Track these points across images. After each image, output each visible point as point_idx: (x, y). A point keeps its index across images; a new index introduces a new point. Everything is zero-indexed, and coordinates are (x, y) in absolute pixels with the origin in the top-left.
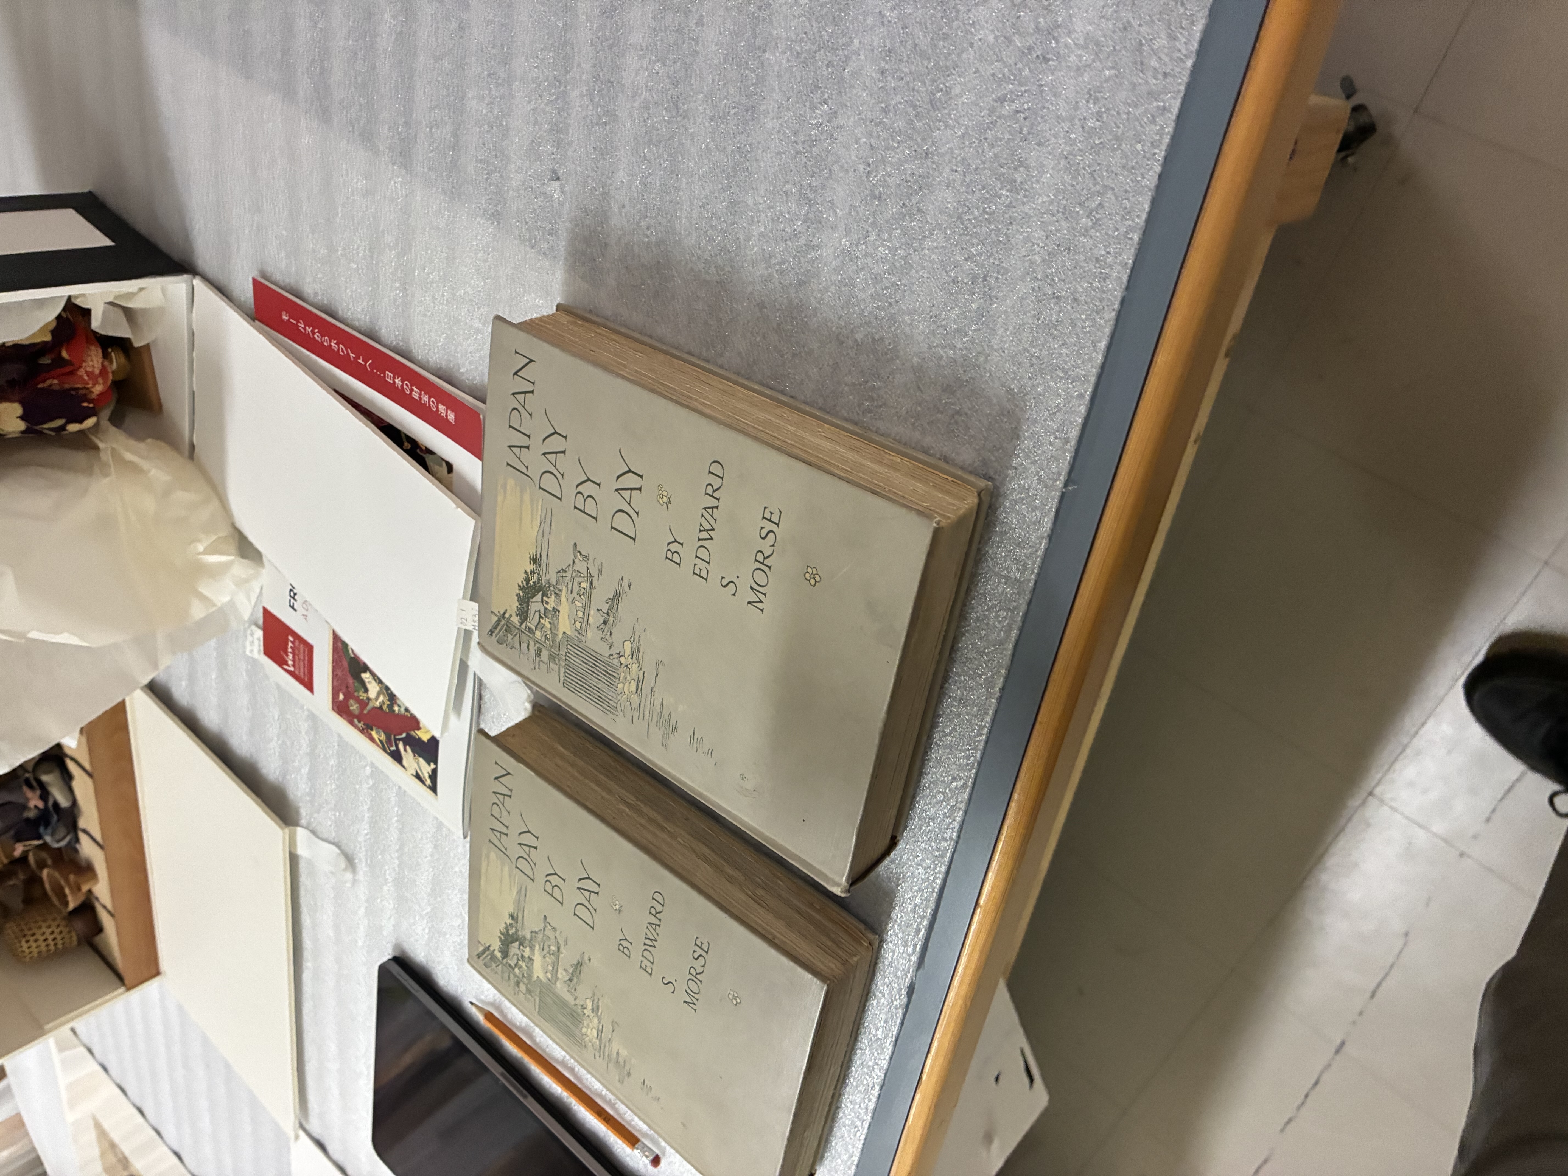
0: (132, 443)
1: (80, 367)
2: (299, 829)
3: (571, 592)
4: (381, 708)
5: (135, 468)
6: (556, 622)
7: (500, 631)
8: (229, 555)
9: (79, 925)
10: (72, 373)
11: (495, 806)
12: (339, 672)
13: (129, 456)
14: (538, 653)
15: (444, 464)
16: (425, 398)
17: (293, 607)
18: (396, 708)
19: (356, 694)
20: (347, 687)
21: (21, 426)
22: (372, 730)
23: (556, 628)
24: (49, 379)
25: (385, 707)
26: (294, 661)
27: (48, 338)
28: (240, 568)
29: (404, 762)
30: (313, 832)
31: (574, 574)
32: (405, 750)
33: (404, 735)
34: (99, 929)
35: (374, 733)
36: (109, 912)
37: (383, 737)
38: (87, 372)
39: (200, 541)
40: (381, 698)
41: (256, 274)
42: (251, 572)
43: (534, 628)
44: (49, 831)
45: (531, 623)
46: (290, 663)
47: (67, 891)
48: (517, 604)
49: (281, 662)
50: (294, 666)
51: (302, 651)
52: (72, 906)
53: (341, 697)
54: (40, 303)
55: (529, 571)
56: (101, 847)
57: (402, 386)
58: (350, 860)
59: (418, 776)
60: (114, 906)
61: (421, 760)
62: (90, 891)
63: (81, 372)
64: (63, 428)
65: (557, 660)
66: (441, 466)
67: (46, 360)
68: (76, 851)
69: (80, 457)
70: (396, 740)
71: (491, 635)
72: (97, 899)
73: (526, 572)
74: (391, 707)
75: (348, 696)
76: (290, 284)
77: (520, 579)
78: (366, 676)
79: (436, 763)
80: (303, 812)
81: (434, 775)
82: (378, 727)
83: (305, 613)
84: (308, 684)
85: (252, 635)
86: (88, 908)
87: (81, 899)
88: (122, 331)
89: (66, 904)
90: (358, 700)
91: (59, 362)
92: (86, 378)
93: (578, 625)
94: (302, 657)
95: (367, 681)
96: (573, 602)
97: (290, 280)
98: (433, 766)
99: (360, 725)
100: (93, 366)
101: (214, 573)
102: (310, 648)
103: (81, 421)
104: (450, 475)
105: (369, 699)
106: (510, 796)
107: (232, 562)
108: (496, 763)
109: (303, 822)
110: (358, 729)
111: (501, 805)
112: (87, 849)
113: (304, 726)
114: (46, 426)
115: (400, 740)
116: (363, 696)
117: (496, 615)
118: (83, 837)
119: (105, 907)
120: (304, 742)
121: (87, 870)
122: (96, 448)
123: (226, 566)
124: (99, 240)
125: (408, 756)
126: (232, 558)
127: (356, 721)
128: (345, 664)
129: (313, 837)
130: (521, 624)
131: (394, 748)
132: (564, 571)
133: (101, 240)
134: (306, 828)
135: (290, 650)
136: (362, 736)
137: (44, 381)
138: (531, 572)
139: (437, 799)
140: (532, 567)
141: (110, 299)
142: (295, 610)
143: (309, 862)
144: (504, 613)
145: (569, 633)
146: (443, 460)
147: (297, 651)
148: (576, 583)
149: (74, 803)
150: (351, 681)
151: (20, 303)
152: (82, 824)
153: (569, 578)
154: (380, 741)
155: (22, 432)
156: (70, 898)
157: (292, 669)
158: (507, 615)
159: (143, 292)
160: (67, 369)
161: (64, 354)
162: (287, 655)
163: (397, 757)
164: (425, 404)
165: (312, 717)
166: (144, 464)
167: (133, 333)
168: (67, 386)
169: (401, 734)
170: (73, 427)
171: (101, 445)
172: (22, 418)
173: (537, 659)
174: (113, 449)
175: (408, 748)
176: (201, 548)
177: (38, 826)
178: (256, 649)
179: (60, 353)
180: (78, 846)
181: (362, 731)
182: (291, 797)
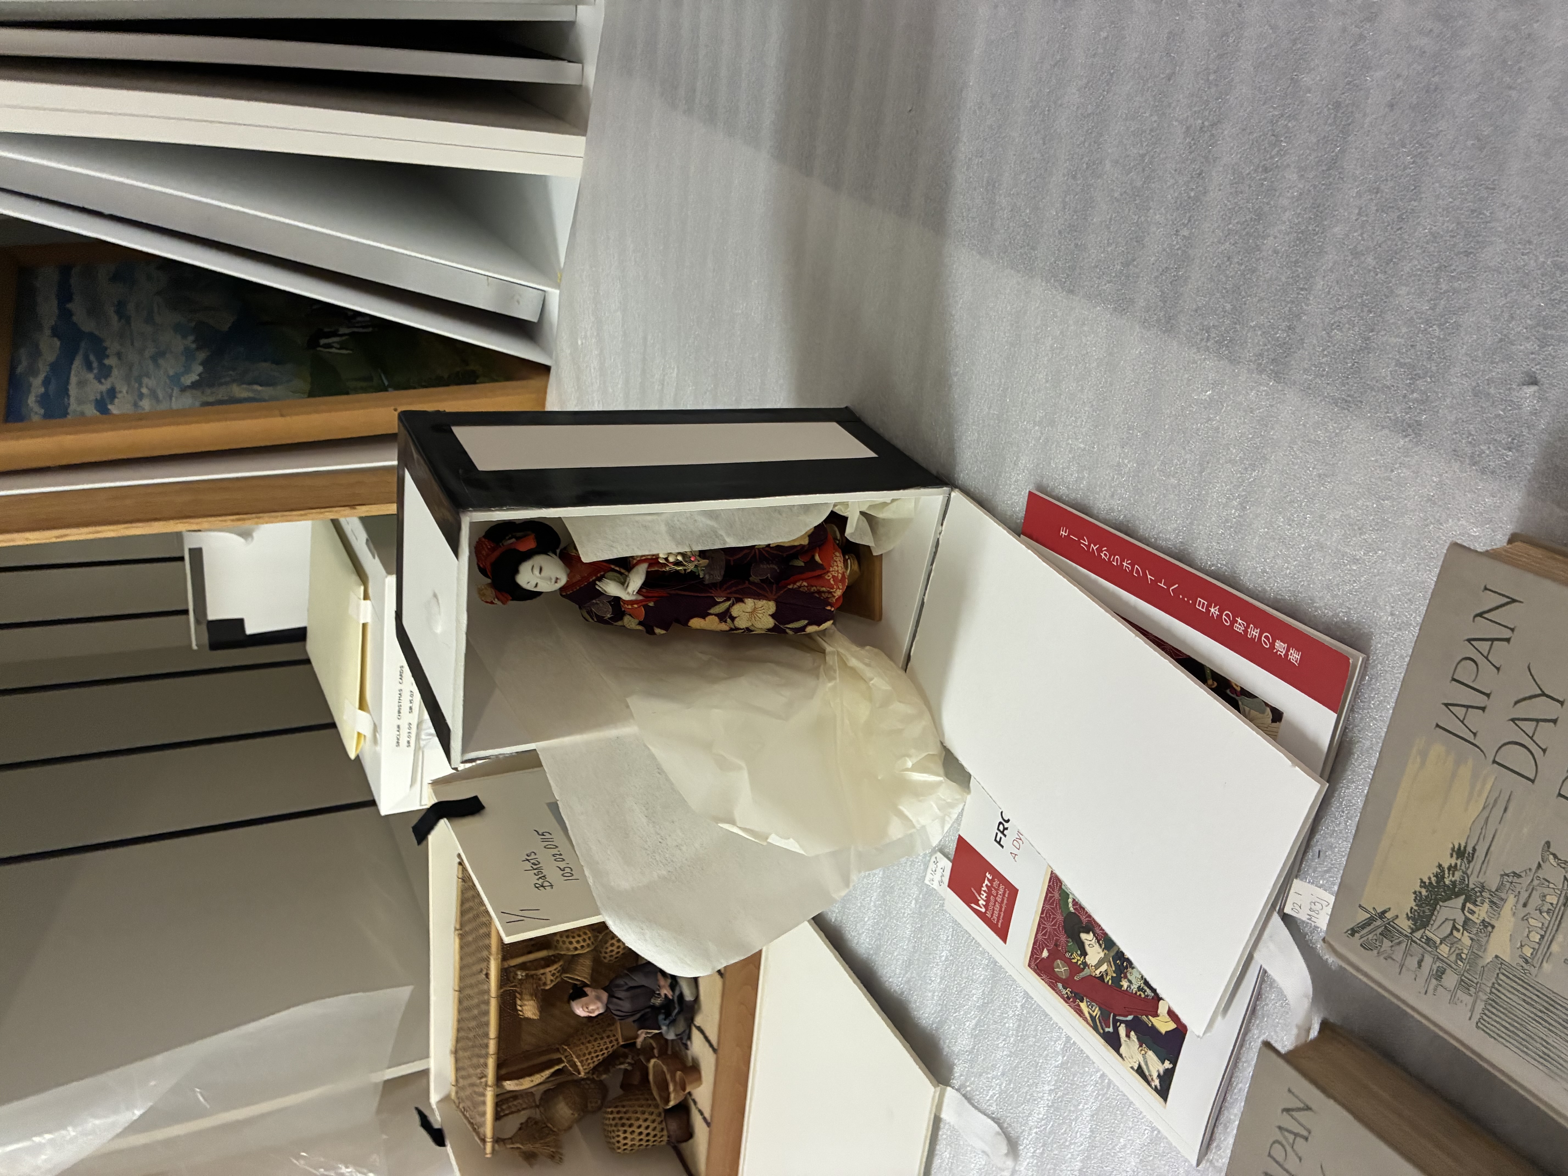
0: (855, 648)
1: (828, 572)
2: (949, 1089)
3: (1525, 905)
4: (1101, 978)
5: (855, 674)
6: (1484, 940)
7: (1370, 932)
8: (939, 775)
9: (673, 1125)
10: (820, 577)
11: (1277, 1145)
12: (1049, 926)
13: (853, 662)
14: (1439, 975)
15: (1268, 709)
16: (1254, 633)
17: (999, 843)
18: (1125, 984)
19: (1067, 955)
20: (1056, 945)
21: (770, 623)
22: (1082, 1001)
23: (1483, 947)
24: (798, 581)
25: (1107, 979)
26: (987, 901)
27: (806, 542)
28: (947, 790)
29: (1122, 1050)
30: (967, 1098)
31: (1536, 882)
32: (1128, 1036)
33: (1130, 1018)
34: (689, 1134)
35: (1083, 1006)
36: (705, 1119)
37: (1097, 1012)
38: (833, 577)
39: (909, 756)
40: (1104, 967)
41: (1031, 488)
42: (958, 797)
43: (1438, 942)
44: (667, 1022)
45: (1436, 932)
46: (981, 902)
47: (671, 1088)
48: (1413, 904)
49: (969, 899)
50: (986, 906)
51: (1001, 892)
52: (672, 1104)
53: (1045, 954)
54: (806, 508)
55: (1446, 866)
56: (715, 1050)
57: (1220, 616)
58: (1013, 1146)
59: (1140, 1071)
60: (712, 1116)
61: (1150, 1054)
62: (690, 1093)
63: (829, 577)
64: (803, 629)
65: (1472, 990)
66: (1263, 712)
67: (800, 563)
68: (686, 1047)
69: (808, 659)
70: (1115, 1021)
71: (1353, 935)
72: (695, 1103)
73: (1440, 866)
74: (1117, 980)
75: (1055, 954)
76: (1075, 499)
77: (1428, 872)
78: (1087, 938)
79: (1174, 1062)
80: (958, 1071)
81: (1167, 1078)
82: (1092, 1000)
83: (1015, 851)
84: (1002, 933)
85: (936, 863)
86: (683, 1110)
87: (680, 1098)
88: (866, 540)
89: (667, 1101)
90: (1068, 962)
91: (812, 565)
92: (832, 582)
93: (1528, 952)
94: (999, 900)
95: (1087, 943)
96: (1525, 918)
97: (1077, 495)
98: (1168, 1065)
99: (1064, 992)
100: (838, 571)
101: (919, 792)
102: (1013, 892)
103: (819, 625)
104: (1274, 725)
105: (1085, 964)
106: (1306, 1139)
107: (940, 783)
108: (1290, 1091)
109: (956, 1082)
110: (1062, 997)
111: (1289, 1149)
112: (698, 1047)
113: (981, 974)
114: (789, 626)
115: (1122, 1022)
116: (1077, 958)
117: (1367, 911)
118: (696, 1035)
119: (701, 1113)
120: (977, 993)
121: (693, 1070)
122: (823, 652)
123: (933, 786)
124: (860, 451)
125: (1131, 1045)
126: (941, 779)
127: (1060, 986)
128: (1060, 918)
129: (966, 1102)
130: (1413, 931)
131: (1111, 1030)
132: (1519, 876)
133: (865, 452)
134: (958, 1090)
135: (984, 888)
136: (1066, 1005)
137: (794, 583)
138: (1449, 869)
139: (1165, 1107)
140: (1453, 861)
141: (864, 509)
142: (1002, 847)
143: (953, 1129)
144: (1384, 912)
145: (1507, 958)
146: (1267, 704)
147: (994, 892)
148: (1536, 895)
149: (697, 998)
150: (1063, 938)
151: (791, 508)
152: (699, 1020)
153: (1525, 886)
154: (1091, 1016)
155: (769, 630)
156: (672, 1096)
157: (983, 910)
158: (1389, 915)
159: (895, 504)
160: (818, 573)
161: (817, 558)
162: (980, 894)
163: (1113, 1041)
164: (1253, 639)
165: (995, 967)
166: (868, 672)
167: (875, 541)
168: (813, 589)
169: (1127, 1016)
170: (811, 629)
171: (829, 649)
172: (773, 616)
173: (1434, 982)
174: (838, 653)
175: (1132, 1033)
176: (909, 764)
177: (660, 1013)
178: (937, 877)
179: (813, 557)
180: (689, 1043)
181: (1067, 1000)
182: (946, 1050)
